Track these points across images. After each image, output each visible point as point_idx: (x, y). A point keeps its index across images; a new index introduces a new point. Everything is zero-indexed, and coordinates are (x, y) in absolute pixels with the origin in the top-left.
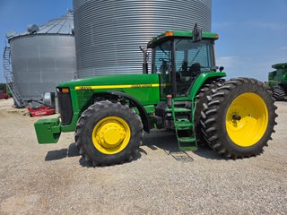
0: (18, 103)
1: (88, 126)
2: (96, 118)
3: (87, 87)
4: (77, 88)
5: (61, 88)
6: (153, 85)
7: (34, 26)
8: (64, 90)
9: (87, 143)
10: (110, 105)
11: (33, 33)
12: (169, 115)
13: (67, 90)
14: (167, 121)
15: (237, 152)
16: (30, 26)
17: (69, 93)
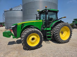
0: (7, 28)
7: (11, 8)
11: (11, 10)
16: (10, 8)
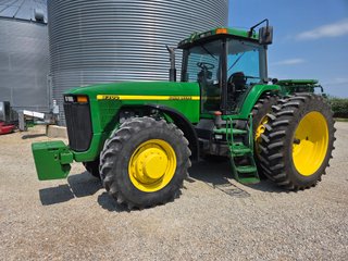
1: (124, 153)
2: (136, 141)
3: (112, 97)
4: (100, 97)
5: (75, 97)
6: (194, 98)
8: (80, 100)
9: (122, 178)
10: (153, 123)
12: (218, 137)
13: (85, 100)
14: (214, 146)
15: (300, 182)
17: (88, 104)
